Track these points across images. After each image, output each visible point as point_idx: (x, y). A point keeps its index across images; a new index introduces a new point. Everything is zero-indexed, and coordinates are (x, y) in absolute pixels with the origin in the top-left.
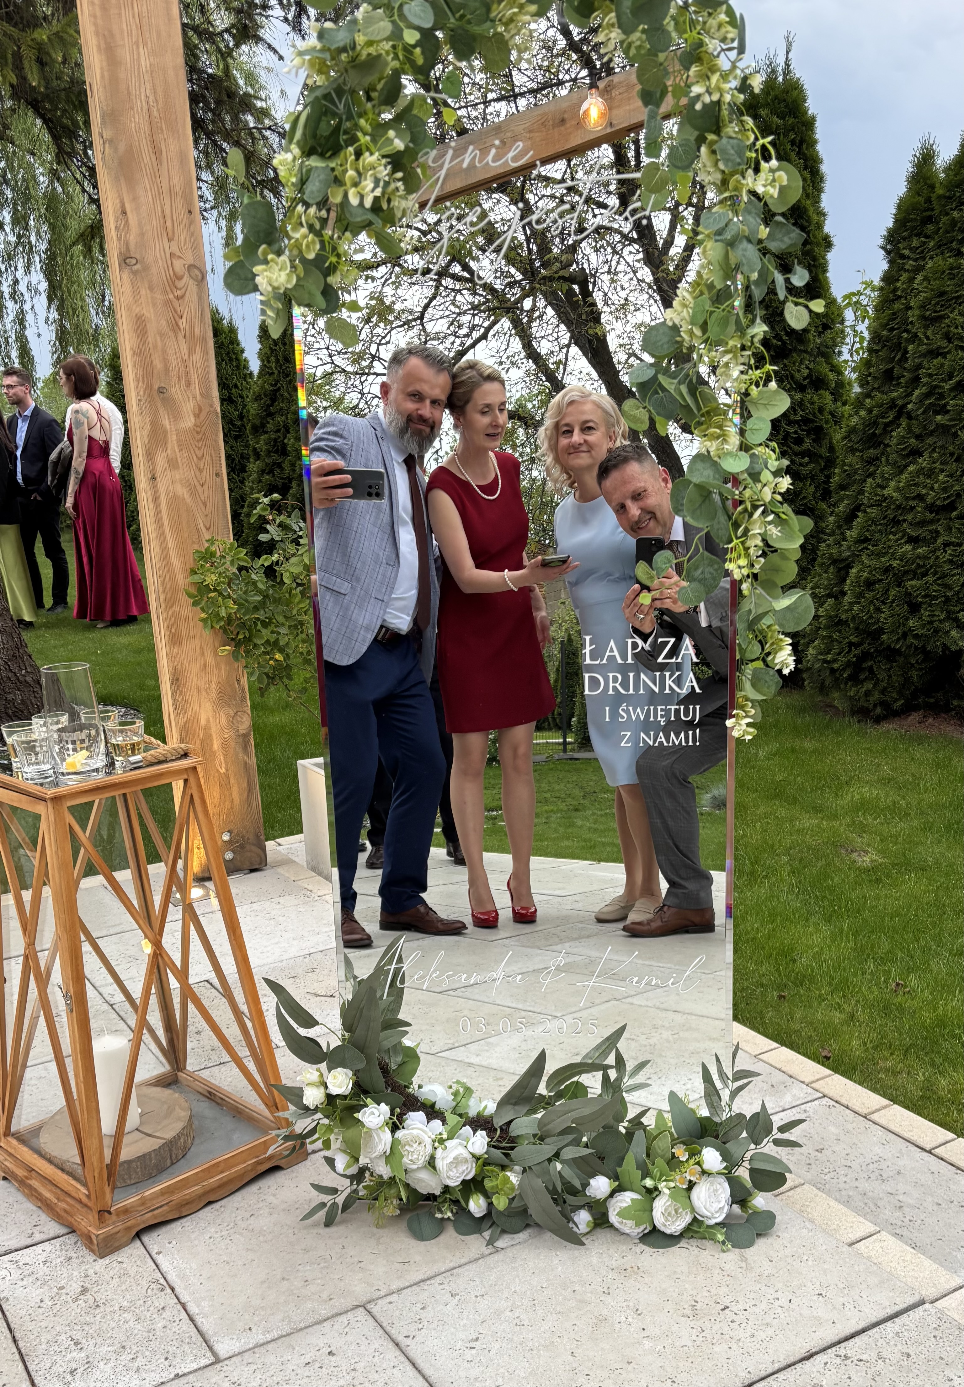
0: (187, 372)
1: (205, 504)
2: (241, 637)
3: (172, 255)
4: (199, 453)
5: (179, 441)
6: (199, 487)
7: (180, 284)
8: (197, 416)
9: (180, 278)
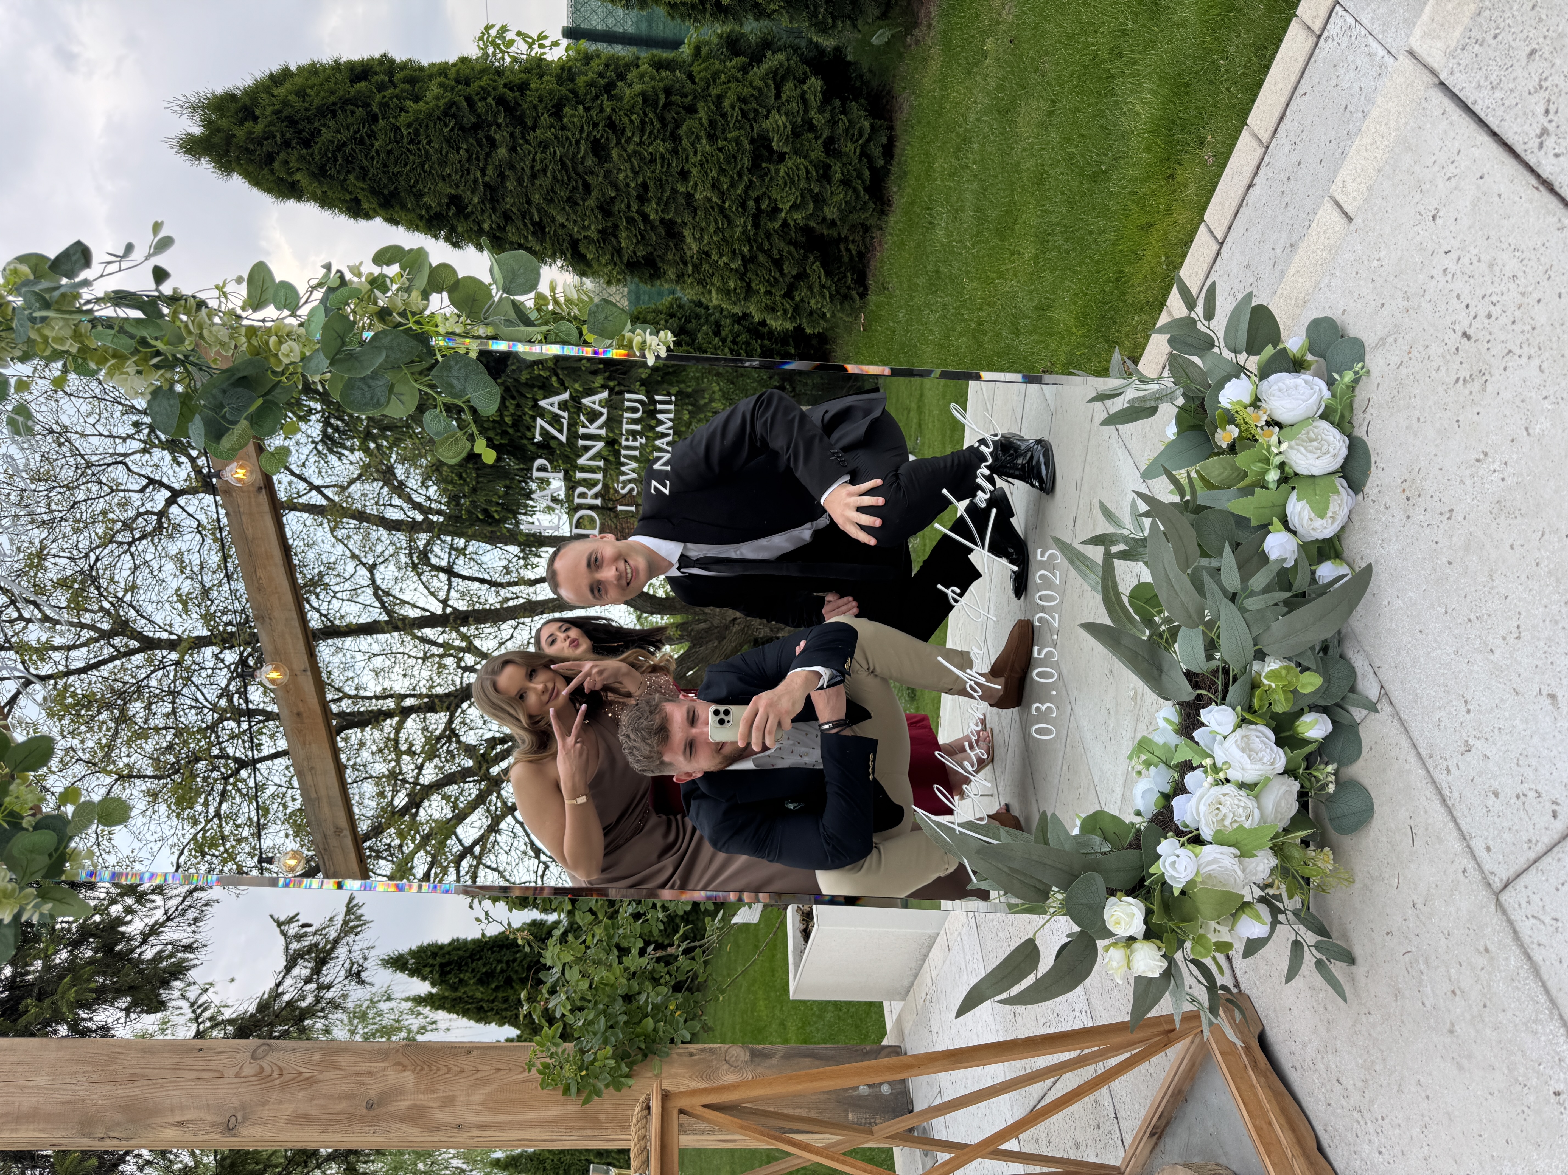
0: (357, 1074)
1: (499, 1070)
2: (643, 1046)
3: (237, 1076)
4: (445, 1070)
5: (426, 1091)
6: (479, 1075)
7: (268, 1070)
8: (405, 1068)
9: (262, 1069)
